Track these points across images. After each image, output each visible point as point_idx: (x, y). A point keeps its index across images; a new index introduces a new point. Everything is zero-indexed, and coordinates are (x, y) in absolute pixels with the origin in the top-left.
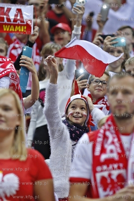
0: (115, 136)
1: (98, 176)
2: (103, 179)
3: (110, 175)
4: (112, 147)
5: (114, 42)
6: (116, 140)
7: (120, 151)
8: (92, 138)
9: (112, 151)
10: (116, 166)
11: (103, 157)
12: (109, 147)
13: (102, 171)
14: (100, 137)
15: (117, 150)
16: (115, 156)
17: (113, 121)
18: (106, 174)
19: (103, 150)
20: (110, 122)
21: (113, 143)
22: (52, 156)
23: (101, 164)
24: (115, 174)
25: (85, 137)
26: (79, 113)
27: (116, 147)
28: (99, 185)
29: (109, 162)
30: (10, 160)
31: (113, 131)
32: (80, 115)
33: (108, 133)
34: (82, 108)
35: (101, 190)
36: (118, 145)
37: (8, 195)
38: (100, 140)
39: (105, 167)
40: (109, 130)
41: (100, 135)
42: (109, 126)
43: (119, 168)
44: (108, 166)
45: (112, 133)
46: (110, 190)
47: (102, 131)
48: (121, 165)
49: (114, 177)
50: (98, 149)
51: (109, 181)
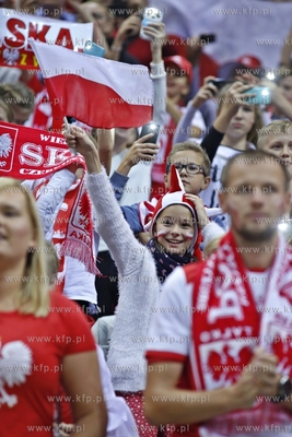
0: (237, 273)
1: (205, 350)
2: (214, 357)
3: (226, 349)
4: (231, 295)
5: (249, 94)
6: (238, 281)
7: (245, 302)
8: (192, 275)
9: (230, 303)
10: (238, 331)
11: (214, 314)
12: (225, 295)
13: (212, 340)
14: (207, 275)
15: (240, 301)
16: (237, 312)
17: (233, 245)
18: (218, 347)
19: (214, 301)
20: (227, 247)
21: (233, 287)
22: (119, 309)
23: (210, 328)
24: (236, 346)
25: (178, 274)
26: (178, 235)
27: (239, 294)
28: (205, 367)
29: (225, 323)
30: (16, 314)
31: (234, 265)
32: (180, 238)
33: (223, 268)
34: (184, 225)
35: (208, 378)
36: (242, 290)
37: (10, 384)
38: (206, 280)
39: (217, 334)
40: (224, 261)
41: (208, 271)
42: (226, 253)
43: (244, 335)
44: (223, 332)
45: (231, 269)
46: (227, 379)
47: (211, 264)
48: (248, 330)
49: (234, 353)
50: (204, 297)
51: (224, 360)
